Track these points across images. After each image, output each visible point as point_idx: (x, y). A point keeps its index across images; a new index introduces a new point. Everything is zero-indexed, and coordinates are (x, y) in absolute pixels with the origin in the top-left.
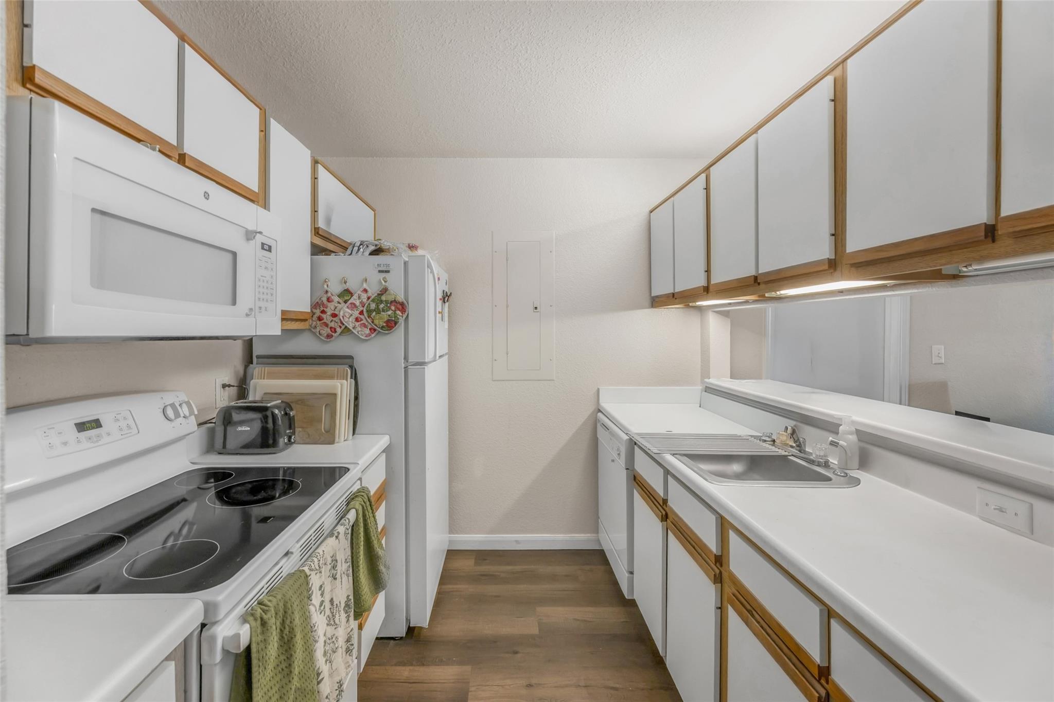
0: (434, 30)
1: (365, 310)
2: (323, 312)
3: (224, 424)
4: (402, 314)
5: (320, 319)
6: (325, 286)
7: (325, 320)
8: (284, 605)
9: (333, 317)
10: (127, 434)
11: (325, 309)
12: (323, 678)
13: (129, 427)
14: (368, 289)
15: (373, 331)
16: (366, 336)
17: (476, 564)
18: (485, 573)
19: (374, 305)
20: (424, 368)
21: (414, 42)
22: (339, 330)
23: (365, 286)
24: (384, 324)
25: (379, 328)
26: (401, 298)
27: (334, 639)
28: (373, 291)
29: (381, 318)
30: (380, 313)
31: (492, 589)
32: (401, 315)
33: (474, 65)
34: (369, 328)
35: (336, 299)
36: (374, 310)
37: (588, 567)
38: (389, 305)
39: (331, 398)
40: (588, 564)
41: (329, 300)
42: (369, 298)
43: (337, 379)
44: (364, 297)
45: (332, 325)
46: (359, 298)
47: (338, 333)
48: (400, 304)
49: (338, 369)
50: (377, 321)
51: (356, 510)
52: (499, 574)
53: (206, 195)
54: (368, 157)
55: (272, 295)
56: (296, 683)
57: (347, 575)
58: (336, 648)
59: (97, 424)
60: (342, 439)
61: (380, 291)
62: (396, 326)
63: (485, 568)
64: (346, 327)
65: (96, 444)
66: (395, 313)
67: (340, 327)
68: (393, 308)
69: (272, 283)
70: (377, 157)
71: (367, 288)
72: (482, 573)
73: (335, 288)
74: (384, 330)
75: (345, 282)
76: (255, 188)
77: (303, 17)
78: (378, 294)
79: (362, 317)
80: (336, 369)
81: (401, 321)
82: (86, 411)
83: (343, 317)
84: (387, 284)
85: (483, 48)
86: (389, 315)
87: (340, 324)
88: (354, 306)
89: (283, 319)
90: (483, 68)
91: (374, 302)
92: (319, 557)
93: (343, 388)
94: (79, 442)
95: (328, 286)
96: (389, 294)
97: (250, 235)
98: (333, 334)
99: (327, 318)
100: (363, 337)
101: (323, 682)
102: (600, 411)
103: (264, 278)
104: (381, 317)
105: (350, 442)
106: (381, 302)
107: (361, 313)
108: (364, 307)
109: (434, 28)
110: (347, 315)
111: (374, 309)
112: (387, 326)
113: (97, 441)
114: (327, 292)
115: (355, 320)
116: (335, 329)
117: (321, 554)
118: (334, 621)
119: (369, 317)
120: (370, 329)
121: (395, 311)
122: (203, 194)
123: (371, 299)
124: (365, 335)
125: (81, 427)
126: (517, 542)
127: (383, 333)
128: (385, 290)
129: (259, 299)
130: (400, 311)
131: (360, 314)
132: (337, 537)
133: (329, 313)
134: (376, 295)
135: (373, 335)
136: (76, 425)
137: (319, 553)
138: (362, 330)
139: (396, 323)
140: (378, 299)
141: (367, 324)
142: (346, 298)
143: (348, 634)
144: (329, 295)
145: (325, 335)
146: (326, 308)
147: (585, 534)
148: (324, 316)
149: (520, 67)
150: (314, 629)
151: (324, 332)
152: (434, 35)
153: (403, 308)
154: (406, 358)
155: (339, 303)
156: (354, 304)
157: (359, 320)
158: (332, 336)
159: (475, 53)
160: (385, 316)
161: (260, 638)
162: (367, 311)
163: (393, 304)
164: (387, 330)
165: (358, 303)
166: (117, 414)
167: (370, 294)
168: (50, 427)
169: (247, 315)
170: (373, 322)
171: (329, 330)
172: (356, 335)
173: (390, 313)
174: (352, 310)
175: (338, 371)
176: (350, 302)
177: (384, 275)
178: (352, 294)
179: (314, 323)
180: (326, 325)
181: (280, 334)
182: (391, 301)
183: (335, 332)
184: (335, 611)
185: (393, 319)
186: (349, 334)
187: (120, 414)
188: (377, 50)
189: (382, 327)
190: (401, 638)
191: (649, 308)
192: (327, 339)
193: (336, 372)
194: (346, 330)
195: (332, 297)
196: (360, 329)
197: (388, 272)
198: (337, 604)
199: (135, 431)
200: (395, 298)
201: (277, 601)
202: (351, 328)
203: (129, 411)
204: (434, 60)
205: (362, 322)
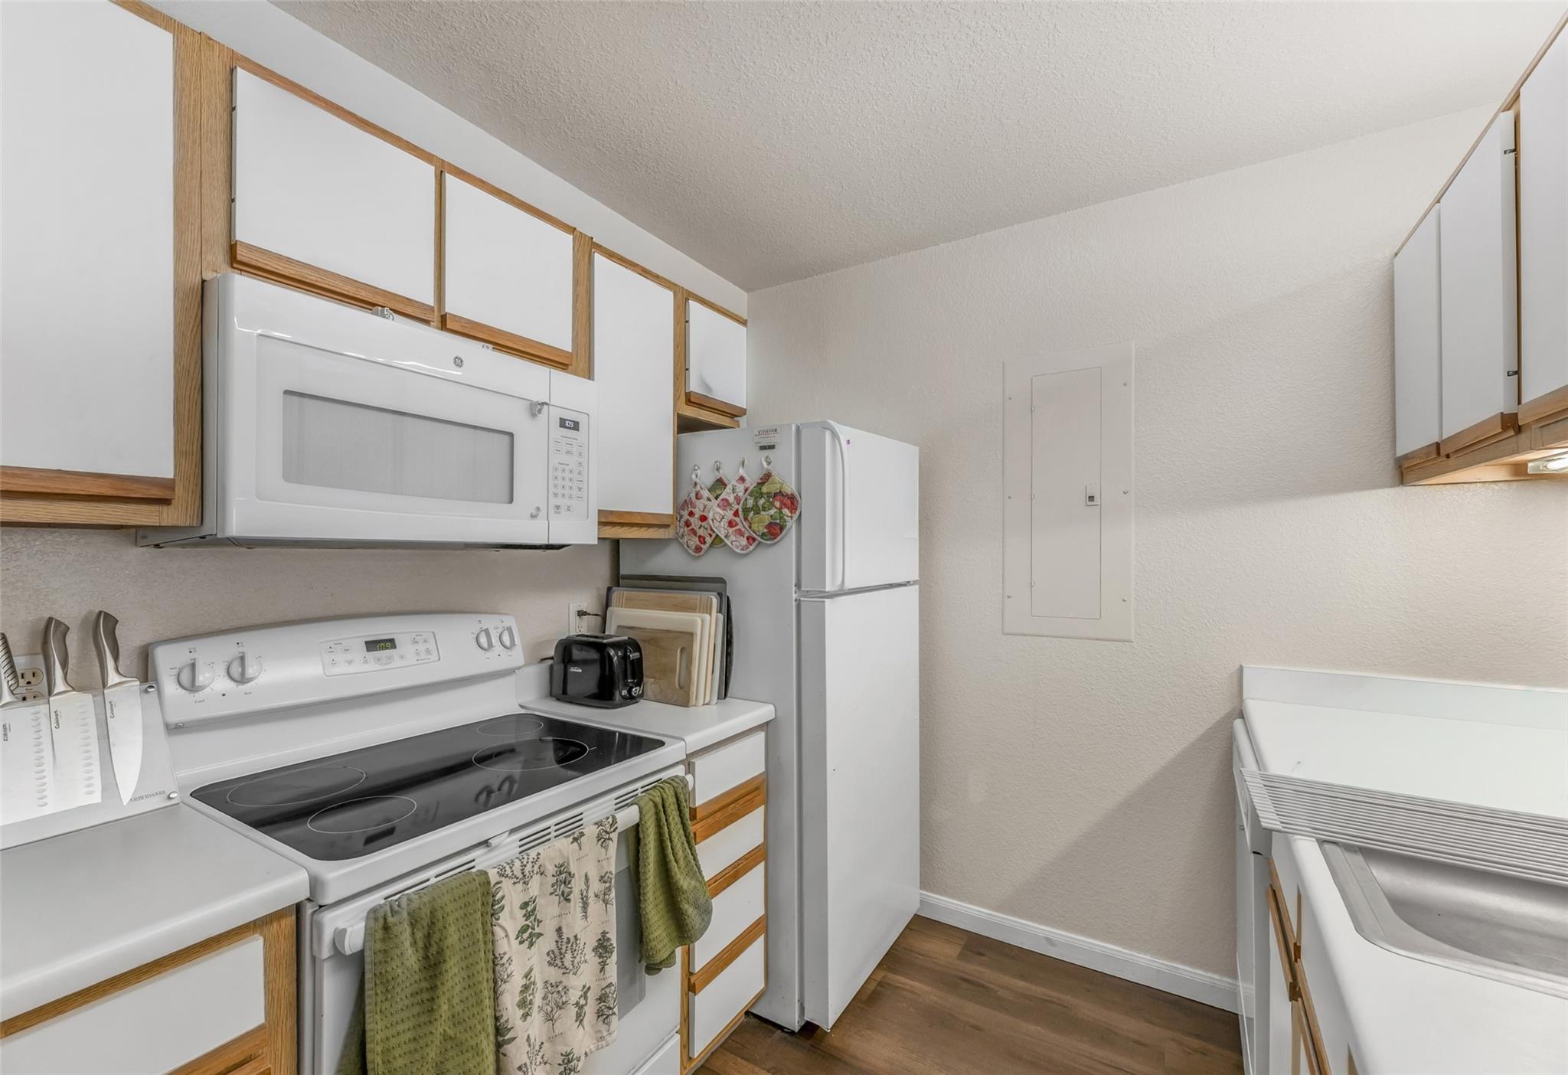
0: (793, 31)
1: (740, 510)
2: (691, 514)
3: (563, 661)
4: (791, 512)
5: (688, 524)
6: (694, 476)
7: (693, 526)
8: (431, 912)
9: (702, 521)
10: (425, 659)
11: (693, 510)
12: (514, 1039)
13: (428, 651)
14: (746, 477)
15: (751, 541)
16: (742, 549)
17: (962, 956)
18: (970, 978)
19: (752, 501)
20: (824, 602)
21: (775, 65)
22: (709, 540)
23: (742, 472)
24: (765, 531)
25: (758, 536)
26: (790, 487)
27: (560, 988)
28: (751, 482)
29: (761, 521)
30: (759, 513)
31: (972, 1010)
32: (790, 514)
33: (886, 63)
34: (745, 536)
35: (706, 493)
36: (752, 509)
37: (1196, 1043)
38: (771, 500)
39: (686, 638)
40: (1198, 1036)
41: (698, 496)
42: (746, 490)
43: (700, 612)
44: (740, 488)
45: (701, 532)
46: (734, 490)
47: (707, 545)
48: (789, 498)
49: (701, 597)
50: (756, 525)
51: (639, 808)
52: (996, 988)
53: (458, 361)
54: (806, 278)
55: (580, 489)
56: (442, 1026)
57: (604, 901)
58: (563, 1004)
59: (390, 643)
60: (701, 701)
61: (761, 479)
62: (783, 533)
63: (973, 969)
64: (717, 535)
65: (386, 667)
66: (781, 512)
67: (711, 535)
68: (777, 504)
69: (580, 473)
70: (817, 275)
71: (745, 475)
72: (966, 976)
73: (706, 478)
74: (765, 540)
75: (718, 469)
76: (566, 345)
77: (622, 91)
78: (759, 484)
79: (737, 519)
80: (699, 597)
81: (791, 524)
82: (380, 629)
83: (713, 520)
84: (770, 467)
85: (885, 25)
86: (771, 516)
87: (709, 532)
88: (726, 504)
89: (601, 524)
90: (903, 63)
91: (751, 496)
92: (525, 861)
93: (706, 627)
94: (366, 662)
95: (697, 476)
96: (774, 483)
97: (536, 408)
98: (702, 546)
99: (695, 521)
100: (738, 551)
101: (513, 1043)
102: (1242, 715)
103: (565, 466)
104: (760, 519)
105: (713, 708)
106: (761, 495)
107: (736, 514)
108: (739, 504)
109: (791, 26)
110: (718, 518)
111: (751, 506)
112: (769, 532)
113: (387, 664)
114: (696, 484)
115: (727, 524)
116: (704, 538)
117: (531, 857)
118: (562, 962)
119: (746, 519)
120: (748, 538)
121: (780, 509)
122: (452, 360)
123: (748, 492)
124: (740, 548)
125: (372, 645)
126: (1049, 941)
127: (766, 544)
128: (767, 477)
129: (556, 495)
130: (788, 508)
131: (735, 516)
132: (575, 840)
133: (697, 516)
134: (756, 485)
135: (751, 548)
136: (366, 643)
137: (528, 855)
138: (738, 540)
139: (782, 529)
140: (757, 493)
141: (743, 529)
142: (718, 492)
143: (603, 989)
144: (698, 488)
145: (694, 547)
146: (694, 508)
147: (1206, 971)
148: (692, 520)
149: (971, 33)
150: (502, 962)
151: (692, 543)
152: (797, 39)
153: (792, 503)
154: (798, 585)
155: (709, 499)
156: (726, 500)
157: (734, 524)
158: (701, 548)
159: (876, 41)
160: (766, 516)
161: (379, 946)
162: (743, 511)
163: (778, 498)
164: (770, 540)
165: (731, 499)
166: (417, 635)
167: (748, 484)
168: (336, 642)
169: (533, 516)
170: (750, 527)
171: (697, 539)
172: (730, 547)
173: (772, 512)
174: (724, 510)
175: (701, 600)
176: (721, 497)
177: (767, 452)
178: (725, 485)
179: (682, 530)
180: (694, 532)
181: (596, 543)
182: (775, 493)
183: (705, 543)
184: (564, 947)
185: (778, 521)
186: (722, 547)
187: (421, 635)
188: (732, 102)
189: (763, 535)
190: (792, 1033)
191: (1391, 487)
192: (696, 553)
193: (698, 601)
194: (717, 541)
195: (702, 492)
196: (734, 539)
197: (772, 447)
198: (568, 938)
199: (434, 657)
200: (781, 488)
201: (420, 904)
202: (723, 537)
203: (433, 633)
204: (818, 82)
205: (737, 527)
